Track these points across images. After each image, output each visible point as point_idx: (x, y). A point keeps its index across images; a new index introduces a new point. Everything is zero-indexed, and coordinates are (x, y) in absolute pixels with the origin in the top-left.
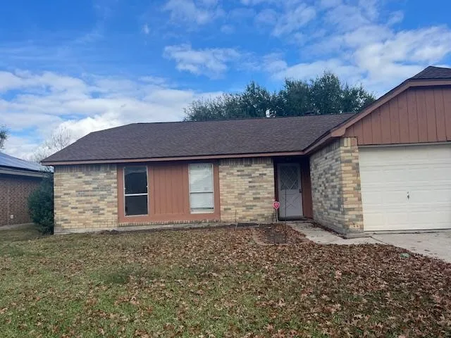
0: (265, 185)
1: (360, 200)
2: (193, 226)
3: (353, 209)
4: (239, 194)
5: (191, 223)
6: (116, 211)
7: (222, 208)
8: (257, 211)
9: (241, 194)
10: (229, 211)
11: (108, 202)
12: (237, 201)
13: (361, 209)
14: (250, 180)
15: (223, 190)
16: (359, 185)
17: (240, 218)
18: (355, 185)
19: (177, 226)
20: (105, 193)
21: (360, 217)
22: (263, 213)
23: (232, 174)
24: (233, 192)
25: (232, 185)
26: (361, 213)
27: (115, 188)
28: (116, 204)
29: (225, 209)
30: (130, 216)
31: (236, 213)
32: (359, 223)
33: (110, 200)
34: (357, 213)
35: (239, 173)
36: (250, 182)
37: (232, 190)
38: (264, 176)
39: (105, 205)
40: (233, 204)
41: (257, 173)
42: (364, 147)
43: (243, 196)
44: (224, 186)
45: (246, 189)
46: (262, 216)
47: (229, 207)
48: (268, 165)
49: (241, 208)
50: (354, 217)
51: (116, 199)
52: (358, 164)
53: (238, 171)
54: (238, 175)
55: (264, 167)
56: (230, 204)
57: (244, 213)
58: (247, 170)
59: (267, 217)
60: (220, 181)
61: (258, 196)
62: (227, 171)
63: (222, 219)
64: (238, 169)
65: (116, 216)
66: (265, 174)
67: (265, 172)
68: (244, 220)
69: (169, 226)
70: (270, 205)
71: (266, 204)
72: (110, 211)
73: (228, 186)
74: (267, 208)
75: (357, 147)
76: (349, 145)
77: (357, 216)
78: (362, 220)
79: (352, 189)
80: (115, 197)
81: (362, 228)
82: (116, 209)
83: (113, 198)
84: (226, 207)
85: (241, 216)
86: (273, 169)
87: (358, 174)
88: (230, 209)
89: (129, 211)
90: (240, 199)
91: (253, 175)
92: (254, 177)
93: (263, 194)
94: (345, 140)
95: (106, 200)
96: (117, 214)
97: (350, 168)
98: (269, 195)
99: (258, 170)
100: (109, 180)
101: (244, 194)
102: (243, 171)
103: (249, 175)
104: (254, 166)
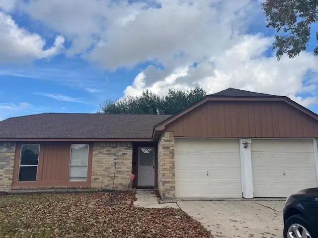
0: (126, 162)
1: (174, 175)
2: (69, 190)
3: (169, 182)
4: (106, 168)
5: (68, 188)
6: (11, 177)
7: (93, 177)
8: (118, 181)
9: (108, 168)
10: (97, 180)
11: (7, 170)
12: (104, 173)
13: (174, 182)
14: (115, 157)
15: (94, 164)
16: (174, 165)
17: (105, 186)
18: (171, 165)
19: (57, 190)
20: (5, 163)
21: (173, 188)
22: (122, 182)
23: (103, 152)
24: (102, 166)
25: (102, 161)
26: (174, 185)
27: (13, 160)
28: (12, 172)
29: (95, 179)
30: (22, 182)
31: (103, 182)
32: (172, 192)
33: (7, 169)
34: (171, 185)
35: (108, 152)
36: (115, 159)
37: (101, 165)
38: (125, 155)
39: (4, 172)
40: (102, 175)
41: (121, 153)
42: (179, 138)
43: (109, 170)
44: (96, 161)
45: (112, 164)
46: (121, 184)
47: (98, 177)
48: (128, 147)
49: (106, 178)
50: (169, 188)
51: (12, 168)
52: (173, 150)
53: (107, 151)
54: (107, 154)
55: (126, 149)
56: (98, 175)
57: (109, 182)
58: (113, 151)
59: (125, 186)
60: (93, 157)
61: (120, 170)
62: (99, 151)
63: (92, 186)
64: (107, 149)
65: (11, 181)
66: (126, 154)
67: (126, 152)
68: (108, 187)
69: (51, 190)
70: (128, 177)
71: (125, 176)
72: (6, 177)
73: (98, 162)
74: (125, 179)
75: (173, 138)
76: (168, 136)
77: (171, 187)
78: (175, 190)
79: (169, 167)
80: (12, 167)
81: (174, 195)
82: (12, 175)
83: (10, 167)
84: (95, 177)
85: (106, 184)
86: (132, 150)
87: (173, 157)
88: (98, 179)
89: (21, 178)
90: (106, 171)
91: (117, 154)
92: (118, 156)
93: (124, 169)
94: (166, 133)
95: (5, 168)
96: (13, 179)
97: (168, 152)
98: (128, 170)
99: (121, 151)
100: (9, 154)
101: (110, 168)
102: (110, 151)
103: (115, 154)
104: (119, 148)
